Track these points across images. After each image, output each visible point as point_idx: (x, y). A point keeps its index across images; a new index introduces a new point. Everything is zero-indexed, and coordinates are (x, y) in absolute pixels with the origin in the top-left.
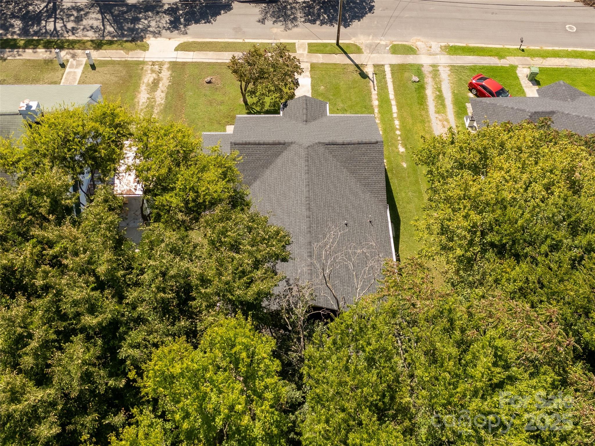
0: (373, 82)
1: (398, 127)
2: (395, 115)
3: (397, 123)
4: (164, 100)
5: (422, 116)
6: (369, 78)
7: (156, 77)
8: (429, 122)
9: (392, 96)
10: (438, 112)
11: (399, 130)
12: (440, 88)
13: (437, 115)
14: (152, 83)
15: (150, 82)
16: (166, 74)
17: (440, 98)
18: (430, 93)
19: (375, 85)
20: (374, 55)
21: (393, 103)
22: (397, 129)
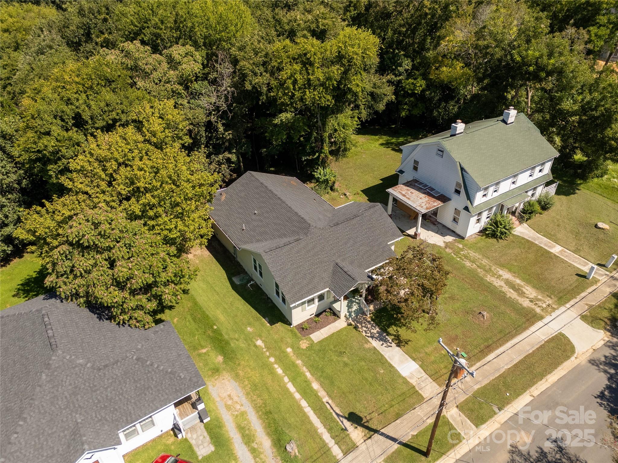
0: (337, 414)
1: (276, 366)
2: (286, 379)
3: (280, 371)
4: (488, 281)
5: (259, 396)
6: (345, 418)
7: (526, 296)
8: (248, 394)
9: (304, 403)
10: (243, 414)
11: (273, 364)
12: (255, 458)
13: (243, 409)
14: (519, 289)
15: (524, 289)
16: (526, 303)
17: (248, 439)
18: (265, 442)
19: (332, 411)
21: (297, 396)
22: (276, 363)
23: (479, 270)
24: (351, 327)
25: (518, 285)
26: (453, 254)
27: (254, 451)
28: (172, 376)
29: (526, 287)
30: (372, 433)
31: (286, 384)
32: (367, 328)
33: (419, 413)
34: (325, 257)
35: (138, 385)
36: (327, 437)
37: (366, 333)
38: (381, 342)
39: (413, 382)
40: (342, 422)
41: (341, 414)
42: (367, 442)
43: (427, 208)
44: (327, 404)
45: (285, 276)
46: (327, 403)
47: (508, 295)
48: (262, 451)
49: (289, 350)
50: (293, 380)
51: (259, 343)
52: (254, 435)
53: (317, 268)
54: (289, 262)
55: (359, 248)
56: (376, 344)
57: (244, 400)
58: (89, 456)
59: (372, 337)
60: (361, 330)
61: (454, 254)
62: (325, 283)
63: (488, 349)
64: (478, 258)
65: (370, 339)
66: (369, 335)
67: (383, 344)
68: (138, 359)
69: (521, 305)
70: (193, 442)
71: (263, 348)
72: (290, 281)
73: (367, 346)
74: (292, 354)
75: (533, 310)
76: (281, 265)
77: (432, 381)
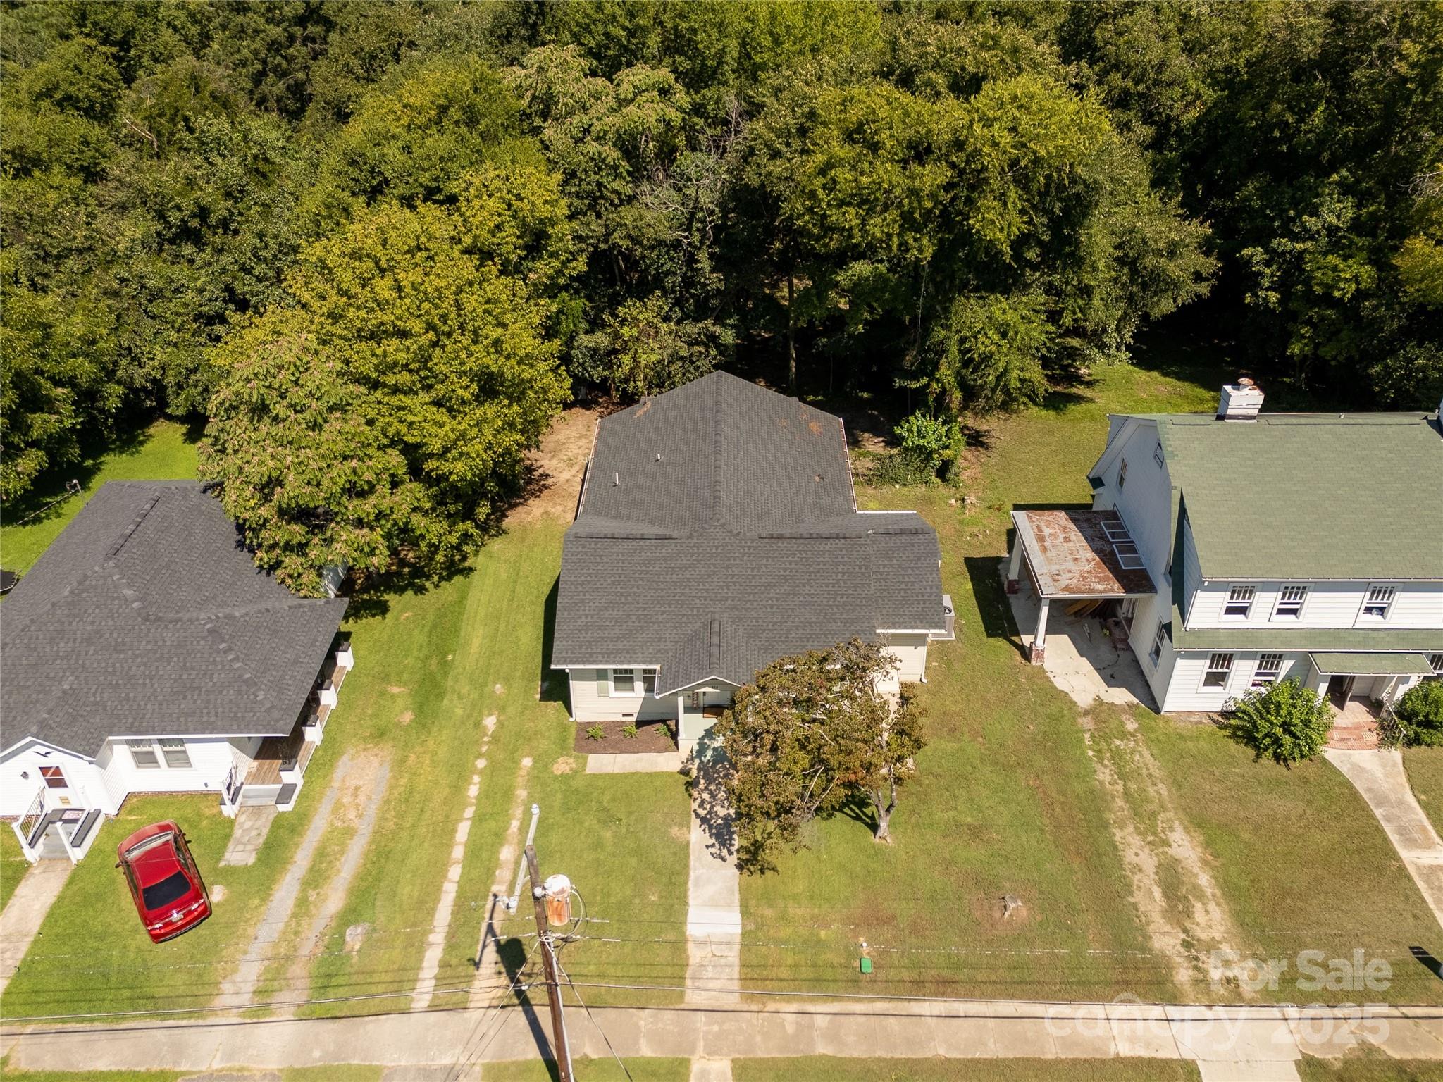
0: (490, 928)
1: (476, 779)
2: (469, 812)
3: (473, 791)
4: (1117, 838)
5: (400, 816)
6: (498, 943)
7: (1188, 925)
8: (387, 802)
9: (455, 873)
11: (475, 771)
12: (294, 916)
13: (356, 823)
14: (1185, 897)
15: (1198, 906)
16: (1166, 940)
17: (315, 878)
18: (334, 900)
19: (487, 915)
20: (447, 1061)
21: (458, 852)
22: (481, 772)
23: (1120, 802)
24: (684, 779)
25: (1196, 889)
26: (1087, 736)
27: (303, 907)
28: (244, 688)
29: (1212, 906)
30: (516, 1001)
31: (462, 819)
32: (713, 796)
33: (642, 1023)
34: (699, 598)
35: (185, 677)
36: (433, 957)
37: (701, 805)
38: (713, 841)
39: (695, 954)
40: (484, 947)
41: (498, 931)
42: (492, 1012)
43: (1066, 589)
44: (491, 898)
45: (583, 601)
46: (495, 896)
47: (1138, 897)
48: (314, 911)
49: (527, 762)
50: (479, 819)
51: (490, 722)
52: (329, 877)
53: (663, 613)
54: (613, 575)
55: (793, 610)
56: (698, 837)
57: (372, 811)
58: (44, 750)
59: (704, 820)
60: (696, 794)
61: (1092, 737)
62: (659, 651)
63: (945, 987)
64: (1150, 775)
65: (696, 822)
66: (701, 812)
67: (713, 846)
68: (210, 631)
69: (1147, 937)
70: (237, 832)
71: (485, 735)
72: (586, 616)
73: (675, 831)
74: (523, 772)
75: (1170, 968)
76: (590, 575)
77: (736, 976)
